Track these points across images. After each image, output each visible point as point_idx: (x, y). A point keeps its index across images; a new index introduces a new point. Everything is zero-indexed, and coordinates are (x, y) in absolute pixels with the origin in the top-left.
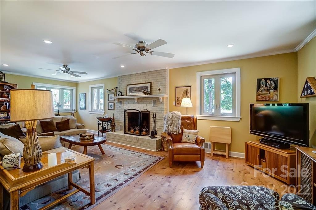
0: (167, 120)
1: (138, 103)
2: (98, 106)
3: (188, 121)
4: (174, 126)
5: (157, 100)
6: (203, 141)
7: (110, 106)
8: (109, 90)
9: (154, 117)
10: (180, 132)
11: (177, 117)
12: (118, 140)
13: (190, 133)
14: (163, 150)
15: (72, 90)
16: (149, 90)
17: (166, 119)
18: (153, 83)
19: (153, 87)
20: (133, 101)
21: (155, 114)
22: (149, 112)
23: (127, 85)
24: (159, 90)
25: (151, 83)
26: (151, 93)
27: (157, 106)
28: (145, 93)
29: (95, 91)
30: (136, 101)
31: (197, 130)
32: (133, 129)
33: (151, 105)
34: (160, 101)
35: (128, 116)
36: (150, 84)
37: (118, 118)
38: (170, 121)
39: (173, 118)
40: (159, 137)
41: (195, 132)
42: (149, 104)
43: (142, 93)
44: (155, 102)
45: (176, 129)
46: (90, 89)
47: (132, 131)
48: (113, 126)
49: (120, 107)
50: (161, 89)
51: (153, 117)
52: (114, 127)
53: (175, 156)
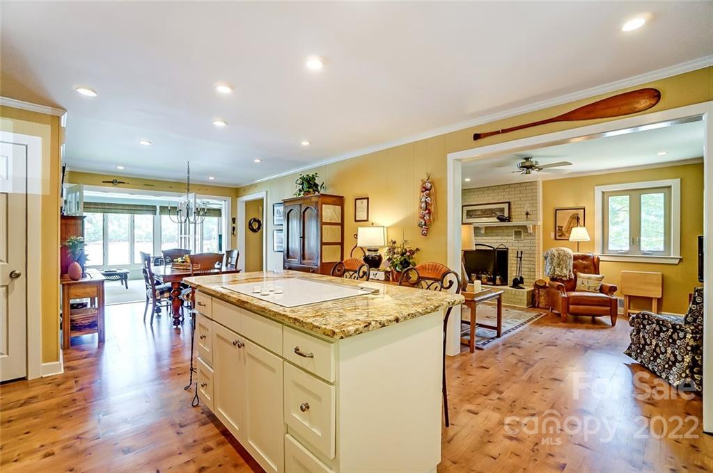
0: (551, 259)
1: (486, 235)
3: (585, 262)
4: (562, 269)
5: (521, 230)
6: (613, 289)
9: (519, 256)
10: (573, 277)
11: (565, 255)
13: (589, 278)
14: (538, 307)
16: (506, 215)
17: (549, 258)
18: (512, 203)
19: (513, 210)
21: (522, 252)
22: (508, 249)
24: (527, 214)
25: (509, 203)
26: (509, 219)
27: (522, 239)
28: (501, 219)
30: (483, 232)
31: (599, 274)
33: (511, 238)
34: (529, 231)
36: (507, 204)
38: (556, 261)
39: (561, 257)
40: (528, 288)
41: (598, 278)
42: (508, 236)
43: (495, 219)
44: (518, 234)
45: (567, 272)
50: (530, 213)
51: (517, 257)
53: (571, 307)
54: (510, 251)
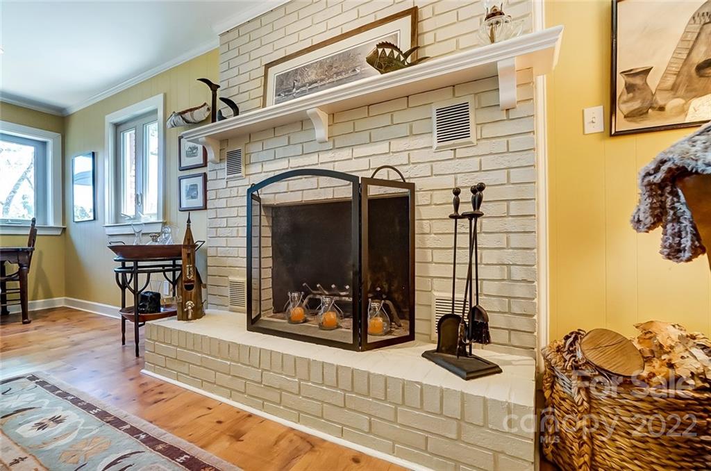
1: (334, 143)
2: (139, 199)
5: (469, 99)
7: (188, 194)
8: (181, 114)
9: (466, 208)
12: (210, 375)
15: (44, 144)
18: (424, 13)
20: (298, 137)
23: (268, 66)
25: (414, 12)
27: (473, 138)
28: (384, 61)
29: (128, 138)
30: (321, 132)
32: (304, 297)
33: (425, 141)
35: (274, 227)
36: (408, 19)
37: (222, 242)
42: (411, 135)
44: (452, 119)
46: (109, 133)
47: (297, 311)
48: (189, 288)
49: (231, 184)
51: (456, 216)
52: (193, 291)
54: (420, 198)
